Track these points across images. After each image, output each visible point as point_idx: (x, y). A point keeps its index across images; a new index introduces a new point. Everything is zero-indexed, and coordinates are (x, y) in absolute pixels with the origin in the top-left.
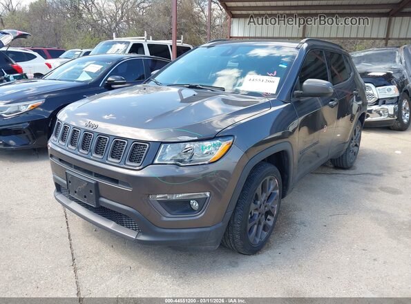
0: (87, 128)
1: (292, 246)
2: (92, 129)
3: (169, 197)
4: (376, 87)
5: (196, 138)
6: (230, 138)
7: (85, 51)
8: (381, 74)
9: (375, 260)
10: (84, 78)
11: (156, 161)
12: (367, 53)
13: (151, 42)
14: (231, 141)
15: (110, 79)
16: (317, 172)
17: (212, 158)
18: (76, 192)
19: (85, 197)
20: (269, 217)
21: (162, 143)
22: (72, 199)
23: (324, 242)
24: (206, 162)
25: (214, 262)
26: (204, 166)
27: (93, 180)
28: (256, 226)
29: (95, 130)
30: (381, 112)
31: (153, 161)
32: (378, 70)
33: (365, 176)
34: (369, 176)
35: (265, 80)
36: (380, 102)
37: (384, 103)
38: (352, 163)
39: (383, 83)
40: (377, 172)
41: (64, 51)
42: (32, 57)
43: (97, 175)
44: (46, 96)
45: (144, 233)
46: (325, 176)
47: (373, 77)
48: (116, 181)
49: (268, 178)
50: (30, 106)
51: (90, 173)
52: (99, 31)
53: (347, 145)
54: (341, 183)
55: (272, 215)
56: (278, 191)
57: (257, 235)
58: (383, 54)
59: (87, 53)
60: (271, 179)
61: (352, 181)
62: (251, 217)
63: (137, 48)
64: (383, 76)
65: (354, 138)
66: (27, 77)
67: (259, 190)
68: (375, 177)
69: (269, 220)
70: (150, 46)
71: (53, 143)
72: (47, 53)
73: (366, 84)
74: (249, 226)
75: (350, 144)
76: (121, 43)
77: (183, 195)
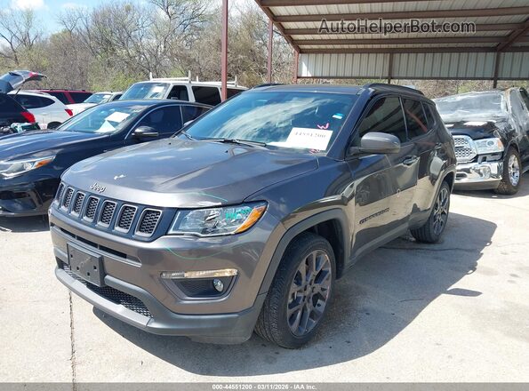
0: (93, 192)
1: (347, 339)
2: (98, 193)
3: (187, 275)
4: (474, 140)
5: (220, 204)
6: (262, 204)
7: (115, 94)
8: (481, 124)
9: (449, 357)
10: (106, 129)
11: (171, 232)
12: (465, 97)
13: (197, 83)
14: (264, 207)
15: (138, 130)
16: (394, 246)
17: (239, 227)
18: (78, 268)
19: (89, 274)
20: (319, 301)
21: (179, 209)
22: (75, 277)
23: (389, 334)
24: (232, 233)
25: (248, 356)
26: (229, 237)
27: (97, 253)
28: (299, 314)
29: (101, 194)
30: (481, 171)
31: (167, 231)
32: (477, 119)
33: (453, 252)
34: (458, 252)
35: (314, 135)
36: (480, 159)
37: (484, 160)
38: (438, 236)
39: (482, 134)
40: (469, 247)
41: (91, 94)
42: (49, 102)
43: (102, 248)
44: (57, 151)
45: (157, 320)
46: (403, 252)
47: (471, 127)
48: (124, 256)
49: (314, 253)
50: (36, 164)
51: (95, 245)
52: (135, 70)
53: (429, 213)
54: (422, 261)
55: (323, 299)
56: (330, 269)
57: (301, 323)
58: (485, 99)
59: (118, 97)
60: (318, 254)
61: (437, 258)
62: (294, 301)
63: (178, 91)
64: (483, 126)
65: (440, 204)
66: (39, 128)
67: (302, 268)
68: (466, 253)
69: (319, 305)
70: (196, 89)
71: (55, 209)
72: (69, 97)
73: (454, 137)
74: (289, 312)
75: (433, 211)
76: (160, 85)
77: (204, 272)
